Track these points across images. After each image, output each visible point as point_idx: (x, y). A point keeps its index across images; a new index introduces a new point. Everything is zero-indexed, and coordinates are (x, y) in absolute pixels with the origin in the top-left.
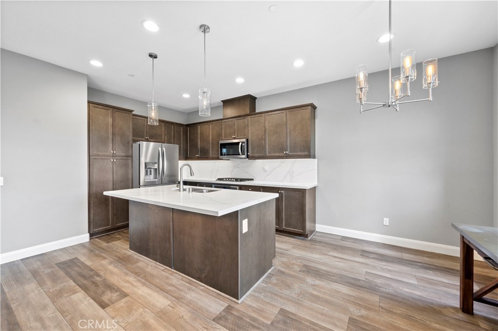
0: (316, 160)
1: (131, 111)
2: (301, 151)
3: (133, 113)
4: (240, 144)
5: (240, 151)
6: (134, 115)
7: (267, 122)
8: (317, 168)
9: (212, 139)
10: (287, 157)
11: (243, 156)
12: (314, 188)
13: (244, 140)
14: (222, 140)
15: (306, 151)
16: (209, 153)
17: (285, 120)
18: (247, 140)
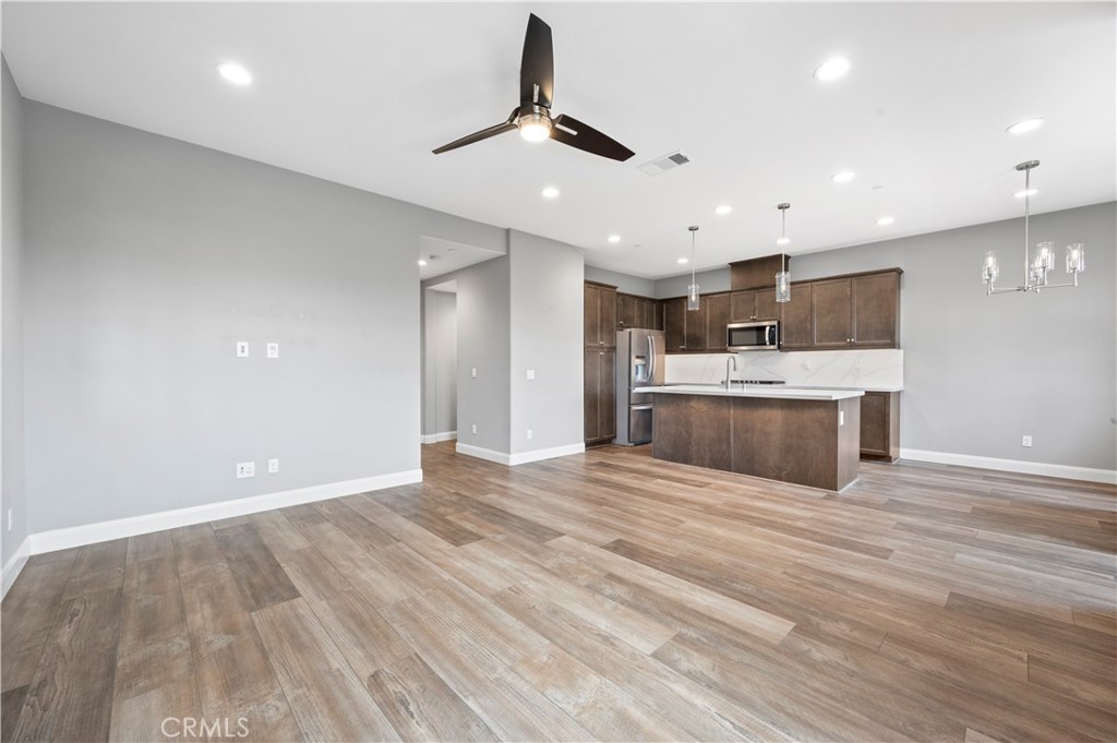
0: (901, 351)
1: (615, 288)
2: (878, 338)
3: (618, 290)
4: (768, 329)
5: (767, 339)
6: (619, 294)
7: (815, 295)
8: (902, 363)
9: (711, 322)
10: (852, 346)
11: (772, 347)
12: (899, 393)
13: (775, 323)
14: (730, 323)
15: (886, 336)
16: (705, 343)
17: (849, 292)
18: (779, 323)
